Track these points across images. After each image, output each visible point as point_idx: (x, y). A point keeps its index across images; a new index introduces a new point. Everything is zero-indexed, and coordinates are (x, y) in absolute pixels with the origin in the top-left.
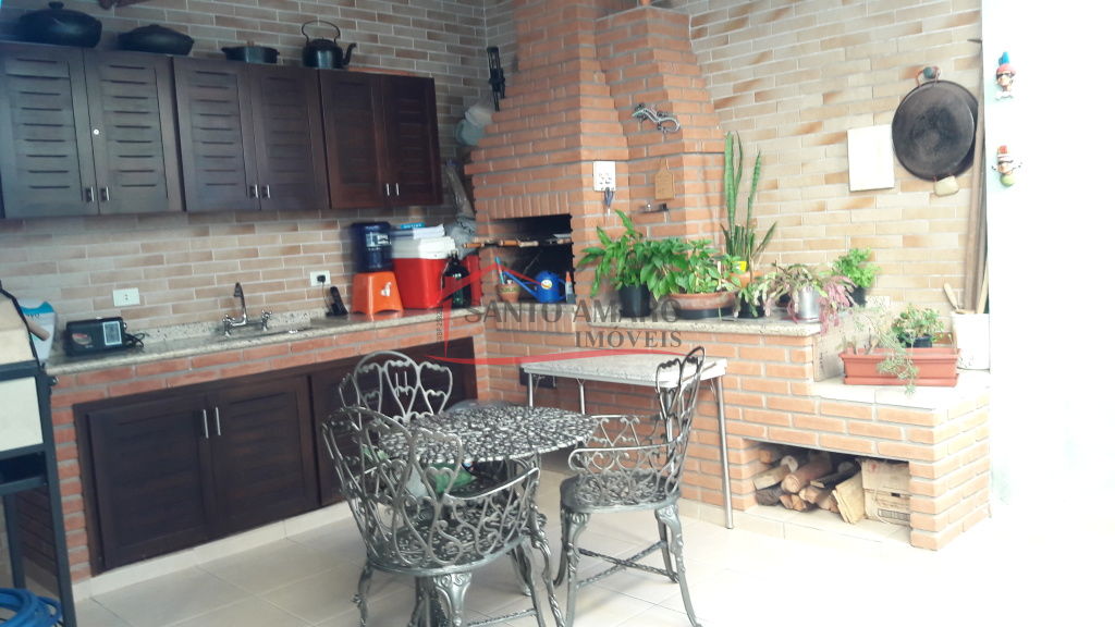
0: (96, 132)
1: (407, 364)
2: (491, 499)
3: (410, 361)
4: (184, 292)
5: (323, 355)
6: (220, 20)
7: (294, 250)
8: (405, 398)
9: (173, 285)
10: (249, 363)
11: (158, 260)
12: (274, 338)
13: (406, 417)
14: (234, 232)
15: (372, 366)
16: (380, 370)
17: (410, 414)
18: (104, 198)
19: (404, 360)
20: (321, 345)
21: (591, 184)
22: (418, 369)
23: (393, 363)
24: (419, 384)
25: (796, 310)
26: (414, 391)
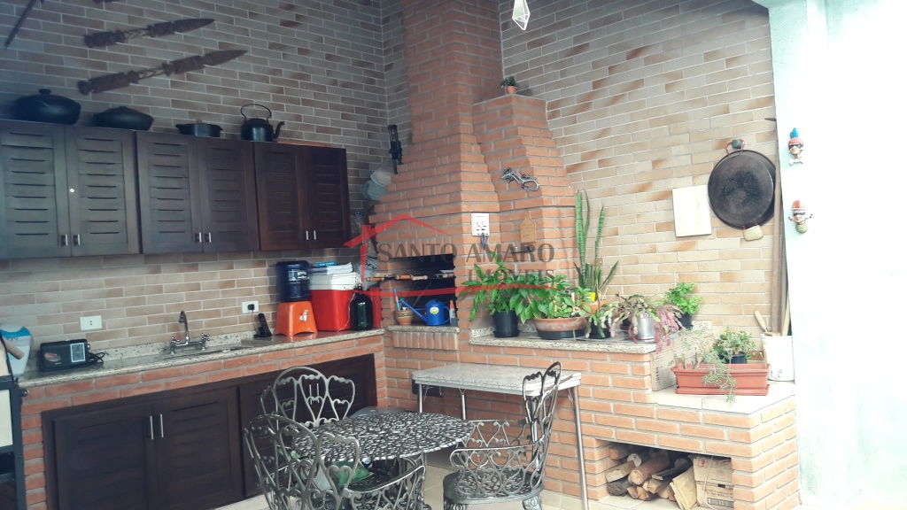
0: (72, 190)
1: (317, 377)
2: (383, 492)
3: (320, 375)
4: (137, 318)
5: (249, 370)
6: (175, 103)
7: (230, 284)
8: (316, 406)
9: (130, 313)
10: (189, 377)
11: (118, 293)
12: (211, 356)
13: (316, 422)
14: (182, 271)
15: (288, 379)
16: (296, 382)
17: (319, 419)
18: (76, 243)
19: (316, 374)
20: (249, 362)
21: (470, 231)
22: (327, 381)
23: (306, 377)
24: (327, 394)
25: (636, 332)
26: (323, 400)
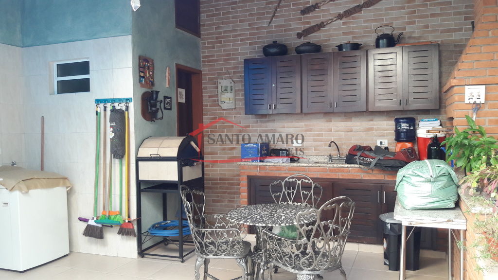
1: (309, 182)
3: (311, 181)
4: (319, 143)
7: (370, 129)
8: (305, 196)
9: (315, 141)
11: (310, 130)
15: (294, 180)
16: (298, 182)
17: (305, 204)
19: (309, 180)
21: (462, 99)
23: (304, 180)
